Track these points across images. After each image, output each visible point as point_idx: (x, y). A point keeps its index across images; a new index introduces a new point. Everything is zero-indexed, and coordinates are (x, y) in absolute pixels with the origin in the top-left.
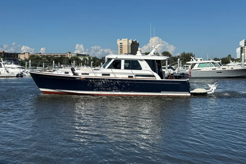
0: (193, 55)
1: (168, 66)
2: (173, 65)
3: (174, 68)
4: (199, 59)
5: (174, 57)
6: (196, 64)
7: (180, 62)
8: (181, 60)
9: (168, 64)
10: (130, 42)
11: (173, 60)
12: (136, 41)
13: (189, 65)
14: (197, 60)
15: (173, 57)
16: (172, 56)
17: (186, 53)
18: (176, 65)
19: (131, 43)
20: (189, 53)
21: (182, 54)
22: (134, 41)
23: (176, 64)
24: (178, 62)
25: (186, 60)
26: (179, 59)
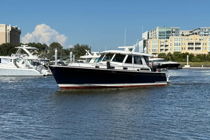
0: (89, 48)
1: (59, 61)
2: (64, 60)
3: (65, 63)
4: (95, 53)
5: (66, 49)
6: (91, 58)
7: (73, 56)
8: (74, 53)
9: (58, 58)
10: (9, 28)
11: (65, 54)
12: (17, 28)
13: (83, 60)
14: (93, 55)
15: (64, 50)
16: (63, 48)
17: (80, 45)
18: (68, 60)
19: (10, 30)
20: (84, 45)
21: (75, 46)
22: (15, 27)
23: (68, 58)
24: (71, 56)
25: (80, 54)
26: (71, 53)
